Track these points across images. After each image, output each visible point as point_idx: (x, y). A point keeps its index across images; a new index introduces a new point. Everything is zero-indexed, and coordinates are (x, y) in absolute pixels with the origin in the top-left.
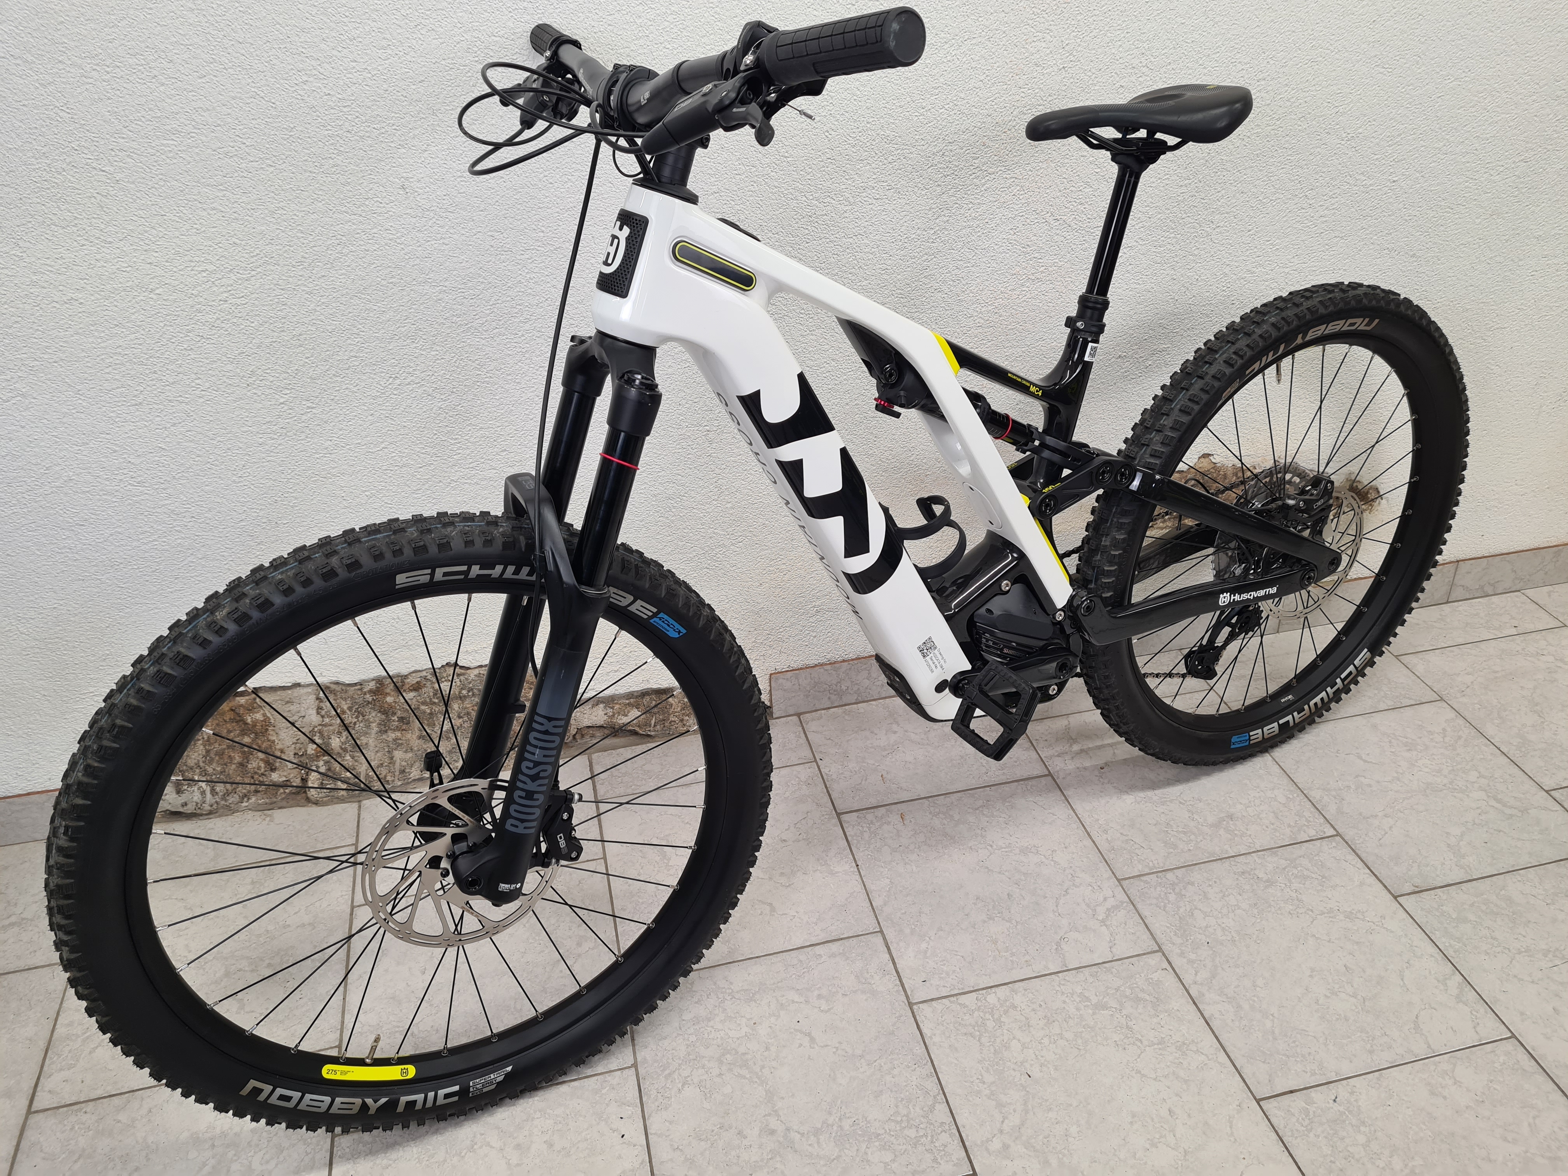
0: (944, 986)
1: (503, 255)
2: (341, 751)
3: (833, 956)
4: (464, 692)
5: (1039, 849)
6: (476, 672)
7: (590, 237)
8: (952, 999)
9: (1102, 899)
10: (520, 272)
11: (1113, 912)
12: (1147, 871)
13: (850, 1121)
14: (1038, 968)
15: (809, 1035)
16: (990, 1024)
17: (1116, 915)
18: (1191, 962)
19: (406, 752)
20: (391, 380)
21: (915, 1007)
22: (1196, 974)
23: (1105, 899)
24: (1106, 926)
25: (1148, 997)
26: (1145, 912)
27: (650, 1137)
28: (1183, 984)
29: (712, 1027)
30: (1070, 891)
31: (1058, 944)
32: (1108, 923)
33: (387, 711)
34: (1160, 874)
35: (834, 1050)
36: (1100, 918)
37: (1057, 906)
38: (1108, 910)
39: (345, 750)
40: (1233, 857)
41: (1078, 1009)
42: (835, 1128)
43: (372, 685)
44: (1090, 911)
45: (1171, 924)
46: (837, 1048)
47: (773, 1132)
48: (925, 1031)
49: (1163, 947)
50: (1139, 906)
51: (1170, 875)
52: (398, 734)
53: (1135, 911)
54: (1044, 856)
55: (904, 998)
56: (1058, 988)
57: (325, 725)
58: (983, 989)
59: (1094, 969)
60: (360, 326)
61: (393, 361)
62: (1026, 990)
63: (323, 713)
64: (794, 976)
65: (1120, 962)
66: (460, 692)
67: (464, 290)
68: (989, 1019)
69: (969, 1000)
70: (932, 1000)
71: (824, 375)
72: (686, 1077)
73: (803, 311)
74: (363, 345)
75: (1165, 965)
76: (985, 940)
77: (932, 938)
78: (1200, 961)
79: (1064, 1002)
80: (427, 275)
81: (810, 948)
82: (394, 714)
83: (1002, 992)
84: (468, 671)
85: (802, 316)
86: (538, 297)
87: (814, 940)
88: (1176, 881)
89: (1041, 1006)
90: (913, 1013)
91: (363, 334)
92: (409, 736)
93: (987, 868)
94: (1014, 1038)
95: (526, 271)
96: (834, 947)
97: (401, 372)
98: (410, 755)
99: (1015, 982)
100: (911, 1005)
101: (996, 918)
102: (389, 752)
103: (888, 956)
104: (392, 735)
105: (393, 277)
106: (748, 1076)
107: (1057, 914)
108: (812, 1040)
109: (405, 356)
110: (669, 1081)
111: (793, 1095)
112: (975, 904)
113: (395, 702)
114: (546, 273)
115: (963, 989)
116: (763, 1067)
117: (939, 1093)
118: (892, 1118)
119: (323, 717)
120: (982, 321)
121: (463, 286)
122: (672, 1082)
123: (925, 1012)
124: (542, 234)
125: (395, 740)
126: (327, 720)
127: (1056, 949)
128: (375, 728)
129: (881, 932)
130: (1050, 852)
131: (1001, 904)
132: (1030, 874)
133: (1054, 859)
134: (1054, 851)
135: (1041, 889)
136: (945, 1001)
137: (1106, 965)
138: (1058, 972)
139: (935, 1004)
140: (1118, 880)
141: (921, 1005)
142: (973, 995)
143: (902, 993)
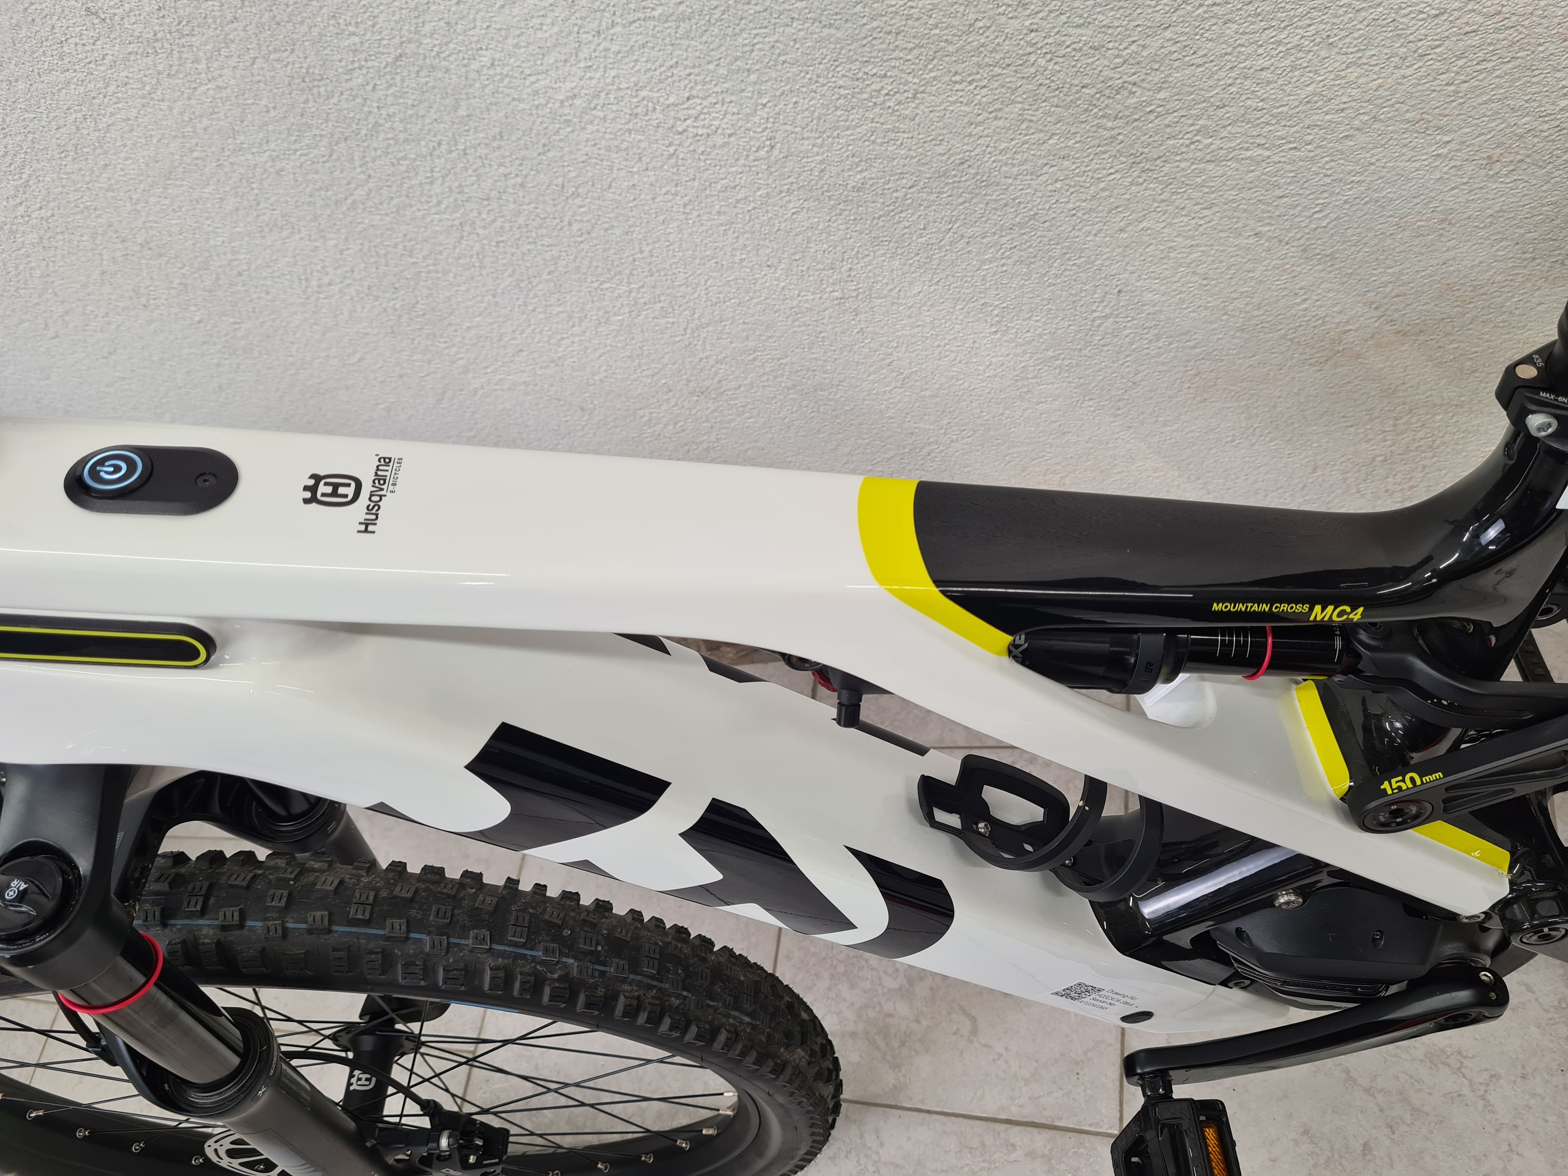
7: (442, 23)
71: (1050, 188)
73: (958, 78)
74: (232, 244)
85: (958, 87)
93: (1347, 1071)
96: (1038, 1138)
112: (1296, 1142)
114: (410, 102)
120: (1479, 19)
121: (298, 146)
124: (357, 40)
130: (1485, 1076)
131: (1344, 1162)
132: (1427, 1114)
133: (1488, 1096)
134: (1495, 1077)
135: (1434, 1157)
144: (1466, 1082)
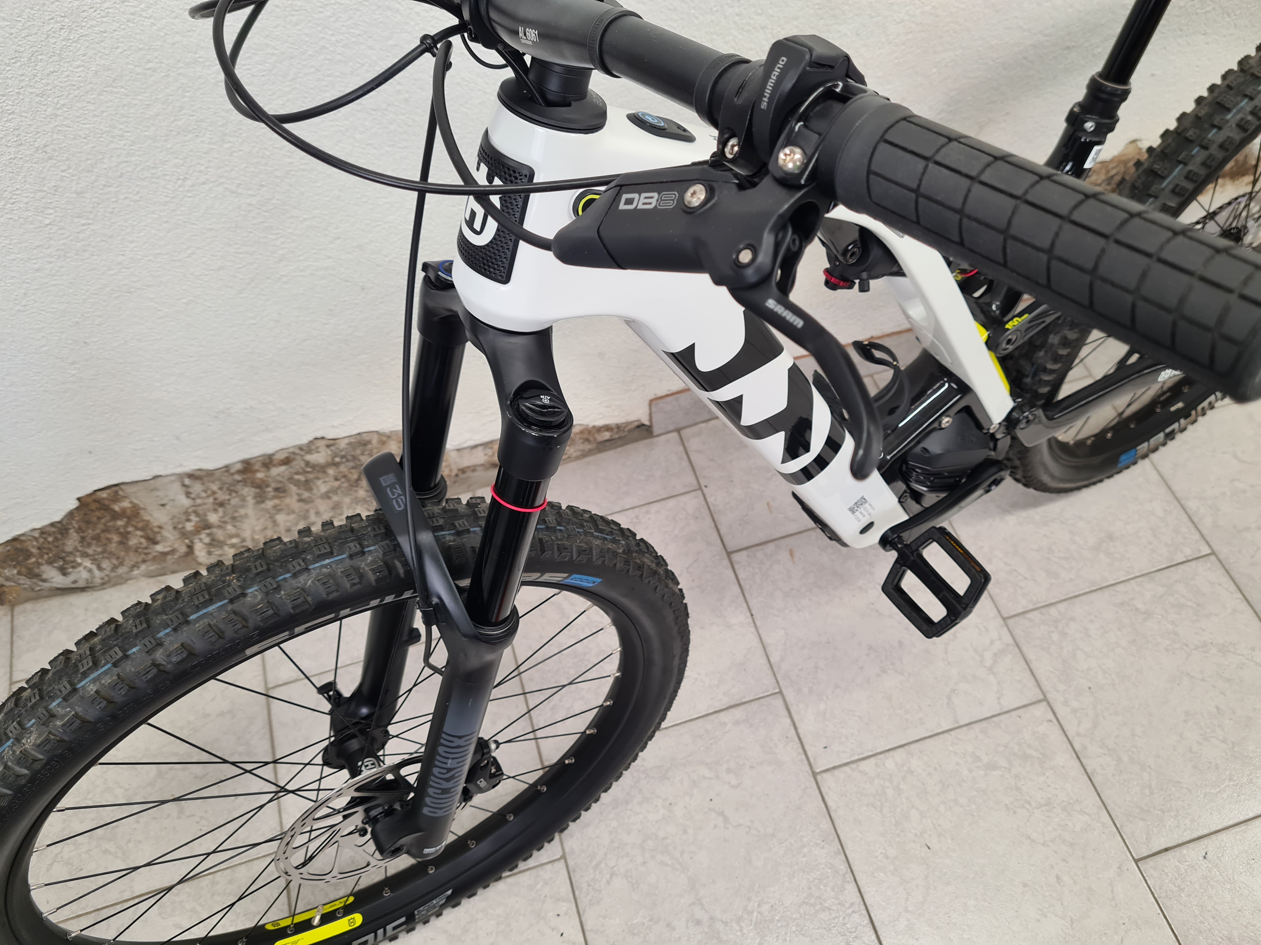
0: (845, 752)
1: (293, 15)
2: (221, 524)
3: (737, 723)
4: (337, 460)
6: (347, 441)
8: (853, 766)
9: (988, 642)
10: (321, 35)
11: (1000, 658)
12: (1031, 607)
13: (767, 907)
14: (932, 726)
15: (721, 814)
16: (890, 792)
17: (1003, 660)
18: (1074, 711)
19: (288, 514)
20: (180, 182)
21: (819, 777)
22: (1079, 725)
23: (992, 642)
24: (994, 674)
25: (1034, 754)
26: (1031, 656)
27: (587, 934)
28: (1067, 736)
29: (631, 810)
31: (949, 697)
32: (995, 670)
33: (261, 486)
34: (1043, 610)
35: (747, 829)
36: (988, 665)
38: (995, 655)
39: (225, 522)
40: (1112, 585)
41: (971, 771)
42: (755, 914)
43: (239, 467)
44: (978, 657)
45: (1054, 669)
46: (749, 827)
47: (698, 923)
48: (830, 803)
49: (1049, 696)
50: (1024, 649)
51: (1053, 611)
52: (277, 501)
53: (1020, 655)
55: (807, 768)
56: (951, 749)
57: (199, 505)
58: (881, 753)
59: (984, 724)
60: (122, 126)
61: (177, 161)
62: (921, 752)
63: (193, 496)
64: (702, 749)
65: (1007, 715)
66: (333, 460)
67: (249, 67)
68: (889, 787)
69: (868, 766)
70: (834, 768)
72: (613, 868)
74: (132, 147)
75: (1051, 716)
76: (880, 697)
77: (830, 697)
78: (1083, 709)
79: (958, 764)
80: (196, 53)
81: (715, 716)
82: (268, 486)
83: (899, 755)
84: (337, 441)
86: (351, 64)
87: (718, 706)
88: (1059, 617)
89: (935, 769)
90: (817, 783)
91: (129, 134)
92: (287, 501)
93: (877, 611)
94: (913, 807)
95: (330, 32)
96: (738, 713)
97: (190, 172)
98: (292, 517)
99: (910, 743)
100: (814, 775)
101: (889, 671)
102: (270, 517)
103: (788, 720)
104: (269, 504)
105: (149, 61)
106: (670, 863)
108: (726, 820)
109: (191, 153)
110: (597, 872)
111: (714, 881)
112: (868, 655)
113: (267, 477)
114: (358, 32)
115: (862, 754)
116: (682, 852)
117: (847, 872)
118: (806, 901)
119: (194, 499)
122: (600, 873)
123: (827, 780)
125: (275, 507)
126: (199, 501)
127: (948, 703)
128: (250, 501)
129: (781, 692)
131: (893, 654)
136: (846, 769)
137: (995, 719)
138: (950, 730)
139: (836, 772)
140: (1004, 619)
141: (824, 775)
142: (872, 760)
143: (806, 762)
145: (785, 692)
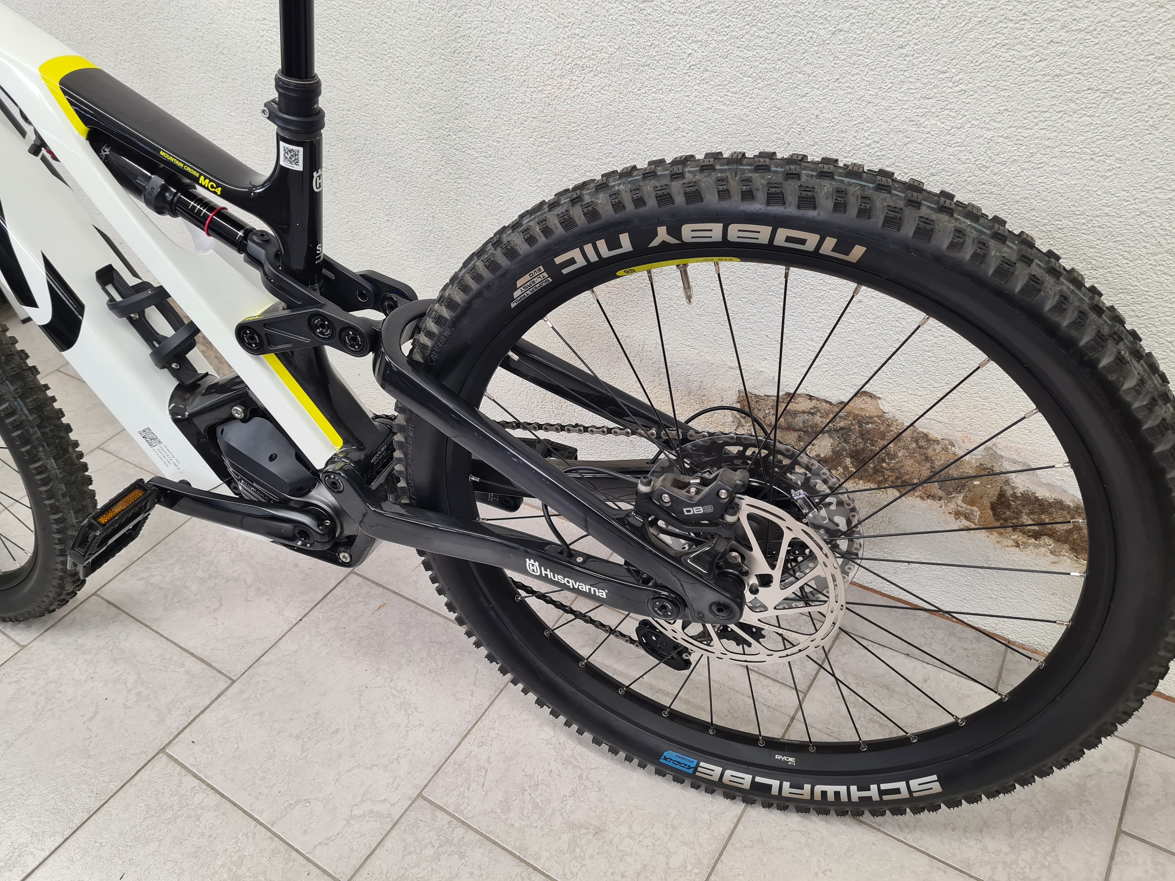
0: (195, 758)
3: (188, 672)
5: (415, 713)
8: (184, 772)
9: (382, 798)
11: (370, 817)
12: (451, 809)
15: (96, 713)
16: (169, 814)
17: (368, 822)
21: (160, 755)
23: (384, 801)
24: (348, 822)
26: (388, 843)
29: (78, 659)
30: (375, 769)
31: (298, 802)
32: (352, 822)
34: (454, 822)
35: (88, 737)
36: (355, 812)
37: (347, 771)
38: (371, 811)
40: (535, 869)
41: (222, 866)
44: (360, 799)
45: (387, 873)
46: (90, 737)
48: (137, 777)
50: (394, 832)
51: (460, 831)
53: (384, 833)
54: (409, 722)
55: (166, 742)
56: (240, 836)
58: (208, 785)
59: (283, 847)
62: (224, 814)
64: (152, 666)
65: (305, 863)
68: (173, 811)
69: (190, 782)
70: (176, 761)
72: (23, 678)
76: (267, 750)
77: (248, 715)
79: (225, 851)
81: (189, 656)
83: (211, 799)
87: (198, 652)
88: (456, 841)
89: (210, 836)
90: (154, 757)
93: (361, 695)
94: (161, 841)
96: (198, 667)
99: (230, 801)
100: (162, 750)
101: (300, 740)
103: (208, 703)
106: (39, 708)
107: (337, 777)
108: (92, 719)
110: (16, 672)
111: (32, 743)
112: (309, 716)
115: (200, 772)
116: (51, 710)
117: (72, 829)
122: (17, 674)
123: (158, 764)
127: (291, 804)
129: (234, 682)
130: (418, 722)
131: (321, 733)
132: (377, 728)
133: (410, 732)
134: (421, 725)
135: (362, 747)
136: (178, 769)
137: (294, 854)
138: (261, 824)
139: (172, 764)
140: (420, 795)
141: (165, 757)
142: (196, 782)
143: (171, 738)
144: (407, 721)
145: (235, 684)
